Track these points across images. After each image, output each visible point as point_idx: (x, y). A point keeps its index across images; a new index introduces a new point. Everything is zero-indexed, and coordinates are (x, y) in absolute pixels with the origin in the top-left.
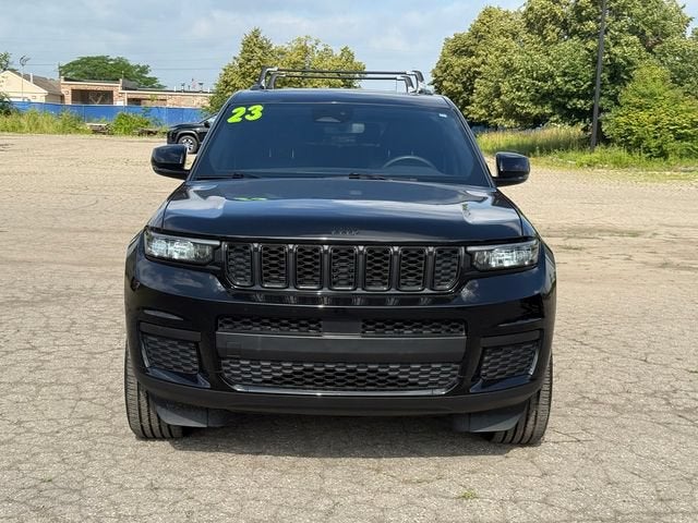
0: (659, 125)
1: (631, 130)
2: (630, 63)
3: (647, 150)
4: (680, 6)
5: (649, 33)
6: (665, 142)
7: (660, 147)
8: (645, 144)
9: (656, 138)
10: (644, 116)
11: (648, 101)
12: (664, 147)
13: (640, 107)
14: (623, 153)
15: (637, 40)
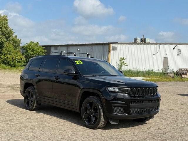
0: (13, 59)
1: (6, 60)
2: (3, 43)
3: (10, 65)
4: (12, 29)
5: (7, 35)
6: (15, 63)
7: (13, 64)
8: (10, 63)
9: (12, 62)
10: (9, 56)
11: (9, 52)
12: (15, 64)
13: (8, 54)
14: (4, 66)
15: (4, 37)
